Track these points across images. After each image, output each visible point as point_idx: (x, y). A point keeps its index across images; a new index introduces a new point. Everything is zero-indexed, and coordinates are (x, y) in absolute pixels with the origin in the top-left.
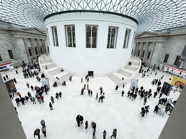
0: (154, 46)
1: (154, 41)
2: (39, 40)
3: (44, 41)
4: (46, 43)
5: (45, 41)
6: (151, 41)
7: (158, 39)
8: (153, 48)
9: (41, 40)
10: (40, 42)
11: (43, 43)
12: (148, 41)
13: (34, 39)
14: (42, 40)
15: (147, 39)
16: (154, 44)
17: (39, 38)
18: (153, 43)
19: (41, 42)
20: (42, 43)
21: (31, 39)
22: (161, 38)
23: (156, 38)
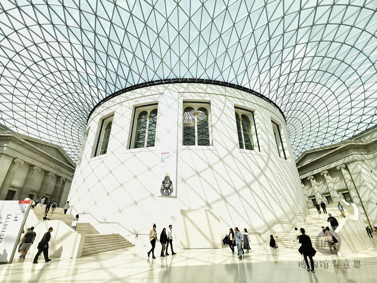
2: (54, 176)
3: (64, 183)
4: (65, 190)
5: (67, 184)
9: (58, 178)
10: (52, 183)
11: (58, 187)
13: (40, 170)
14: (61, 179)
17: (55, 172)
19: (57, 182)
20: (56, 187)
21: (34, 168)
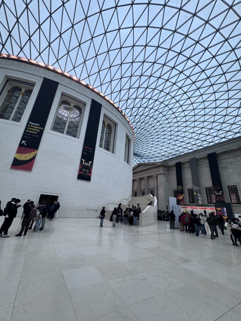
0: (156, 181)
1: (154, 174)
6: (150, 174)
7: (159, 170)
8: (156, 183)
12: (145, 175)
15: (143, 173)
16: (155, 178)
18: (153, 177)
22: (161, 168)
23: (155, 170)
